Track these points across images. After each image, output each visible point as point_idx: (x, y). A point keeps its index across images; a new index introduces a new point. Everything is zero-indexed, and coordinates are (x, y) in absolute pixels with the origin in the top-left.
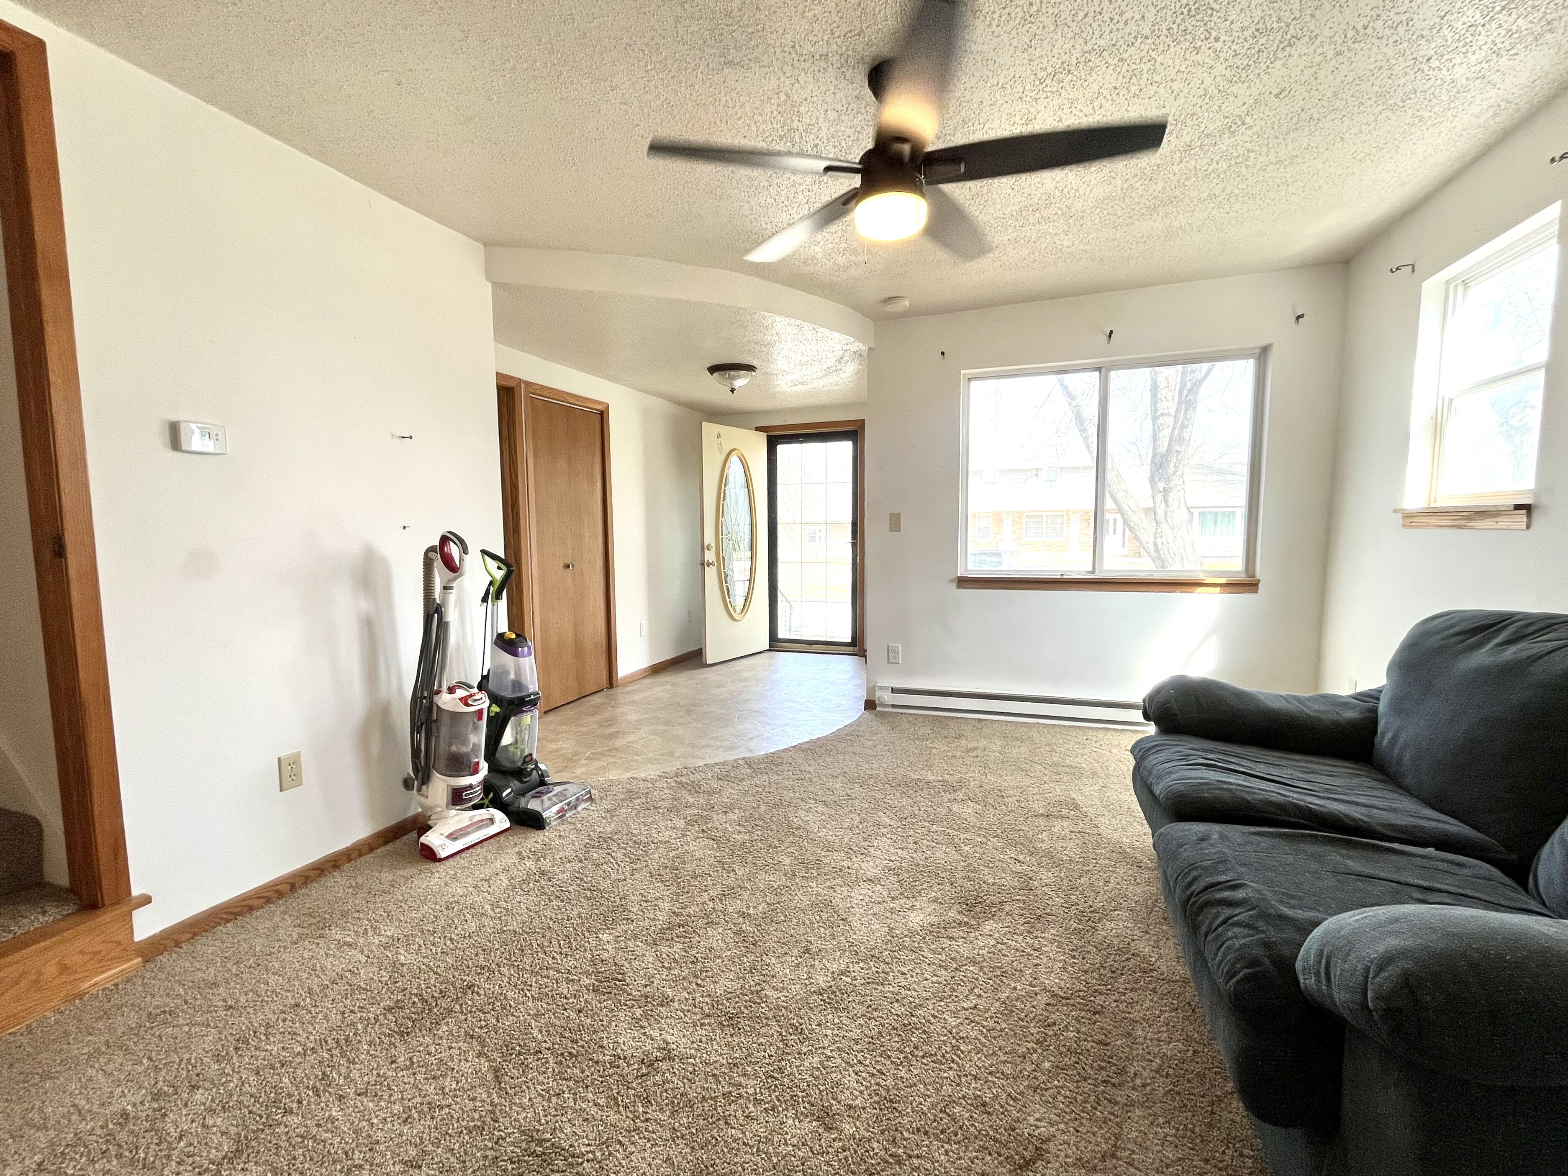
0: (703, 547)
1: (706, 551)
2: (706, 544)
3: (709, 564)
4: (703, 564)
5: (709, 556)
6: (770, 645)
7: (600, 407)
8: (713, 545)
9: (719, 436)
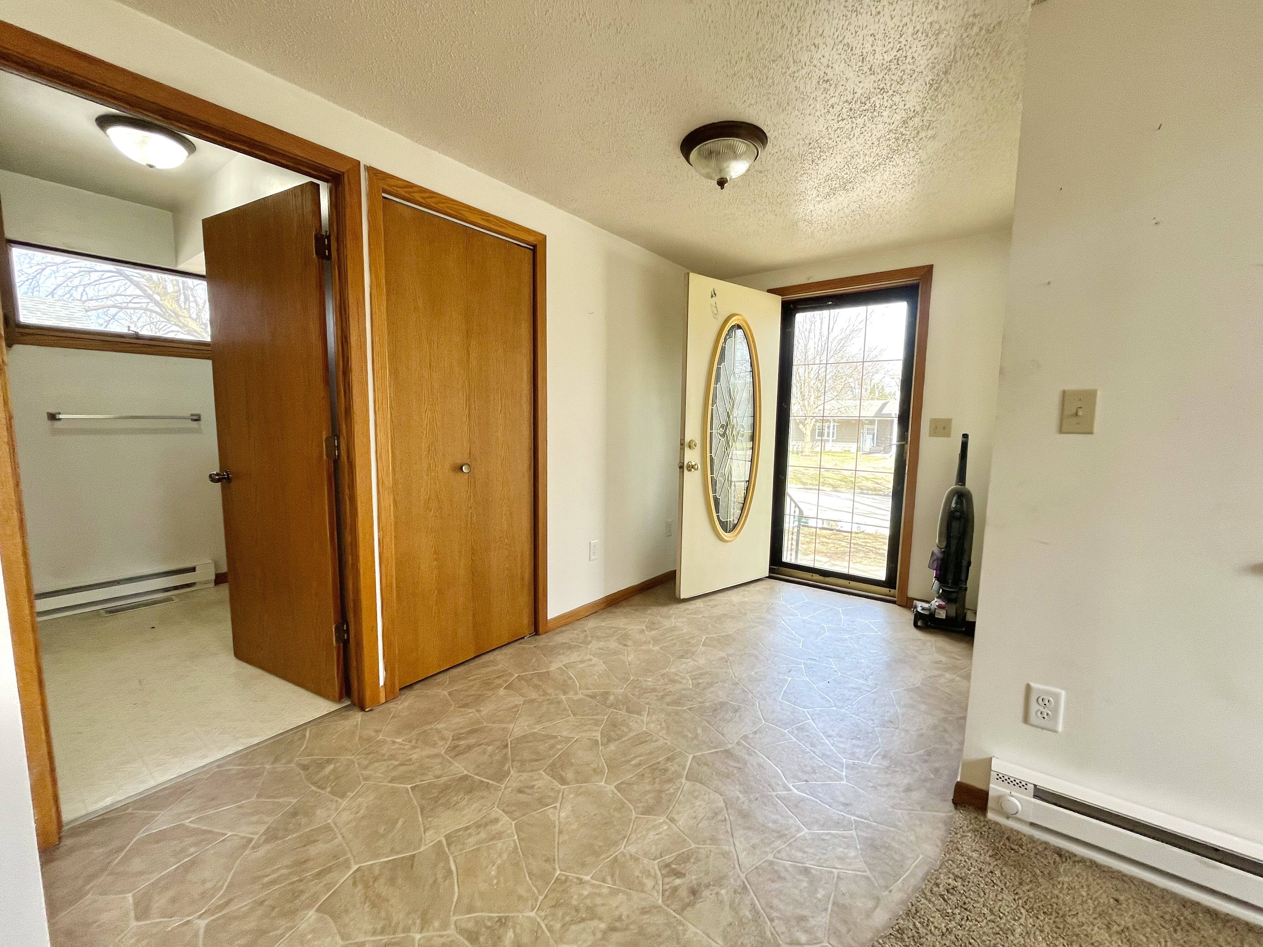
0: (682, 444)
1: (687, 450)
2: (687, 440)
3: (691, 467)
4: (681, 467)
5: (692, 456)
6: (771, 571)
7: (531, 239)
8: (698, 441)
9: (714, 295)
